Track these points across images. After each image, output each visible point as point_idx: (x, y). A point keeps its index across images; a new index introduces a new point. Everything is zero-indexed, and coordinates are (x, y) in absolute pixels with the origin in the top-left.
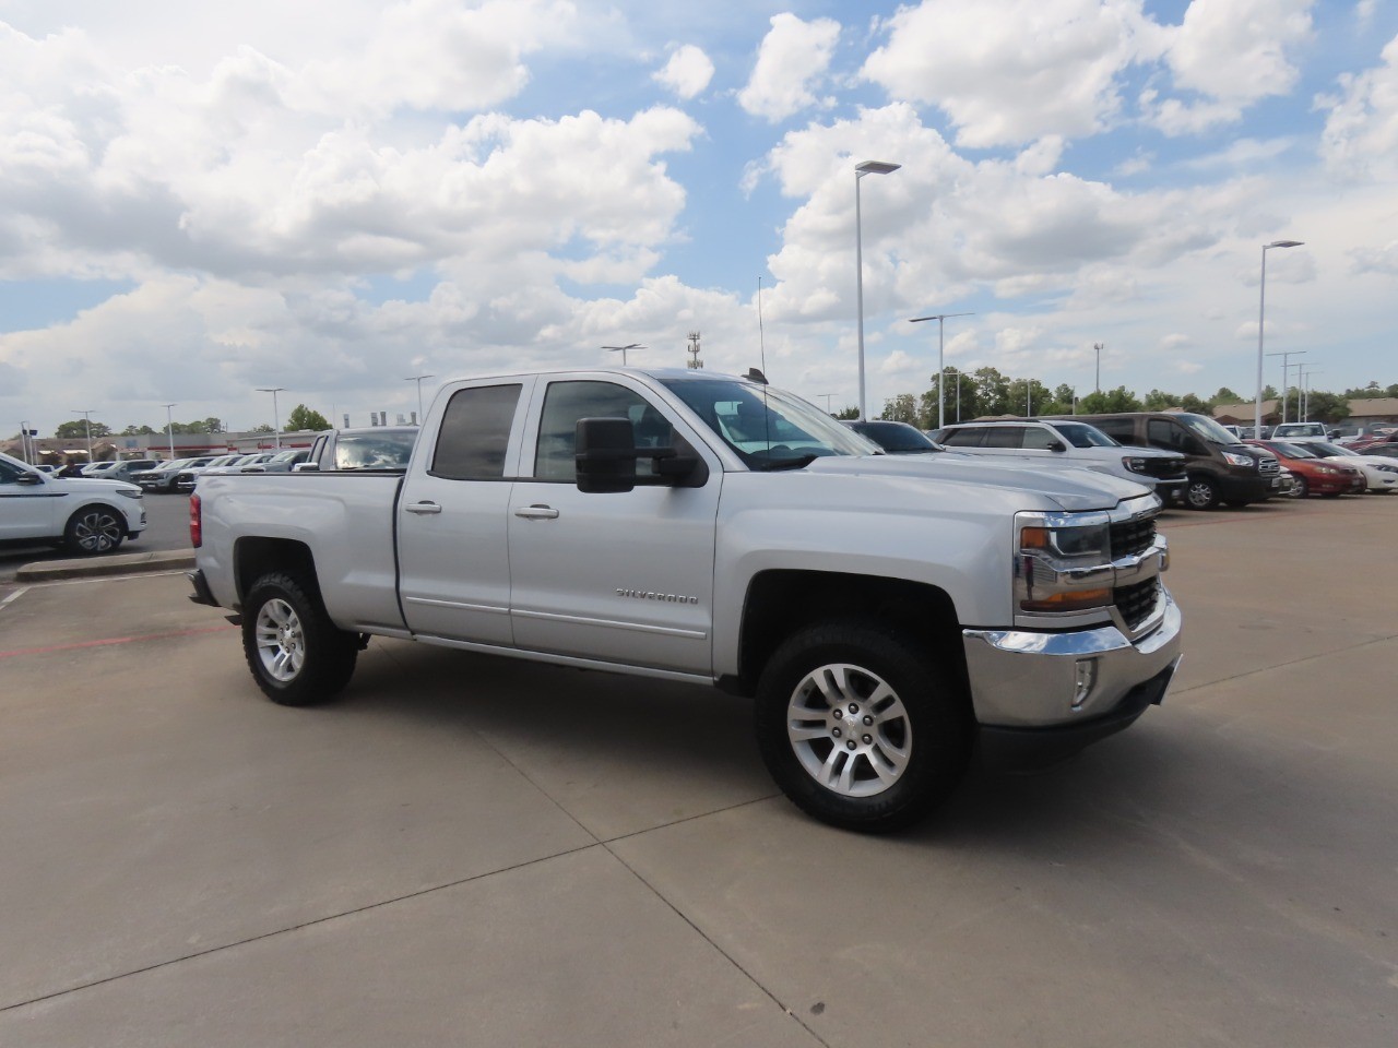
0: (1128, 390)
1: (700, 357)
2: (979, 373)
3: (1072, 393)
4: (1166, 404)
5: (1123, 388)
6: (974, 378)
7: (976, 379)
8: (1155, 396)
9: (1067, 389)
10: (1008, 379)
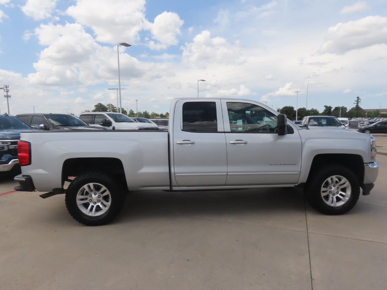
0: (148, 112)
1: (9, 94)
2: (108, 105)
3: (133, 112)
4: (156, 116)
5: (146, 111)
6: (107, 106)
7: (108, 107)
8: (153, 113)
9: (132, 111)
10: (116, 107)
